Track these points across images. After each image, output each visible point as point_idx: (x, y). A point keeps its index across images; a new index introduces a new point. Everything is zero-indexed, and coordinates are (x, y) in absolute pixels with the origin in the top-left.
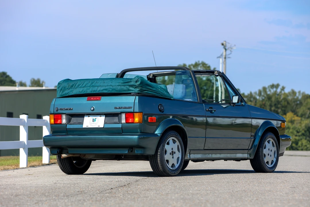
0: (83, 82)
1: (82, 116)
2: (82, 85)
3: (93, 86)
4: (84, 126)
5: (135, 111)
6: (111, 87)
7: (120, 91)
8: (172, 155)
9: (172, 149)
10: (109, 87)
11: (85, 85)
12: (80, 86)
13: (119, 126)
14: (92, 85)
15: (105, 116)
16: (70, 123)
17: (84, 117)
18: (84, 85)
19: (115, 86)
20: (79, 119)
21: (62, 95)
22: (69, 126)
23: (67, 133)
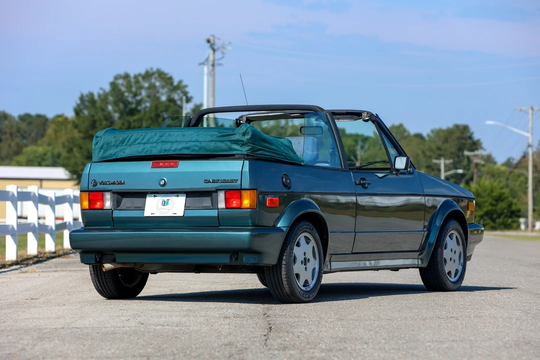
0: (143, 134)
1: (143, 194)
2: (143, 139)
3: (162, 142)
4: (147, 213)
5: (243, 187)
6: (198, 144)
7: (214, 151)
8: (305, 265)
9: (305, 254)
10: (193, 144)
11: (148, 140)
12: (137, 142)
13: (214, 213)
14: (160, 140)
15: (185, 195)
16: (118, 208)
17: (146, 198)
18: (145, 140)
19: (205, 141)
20: (136, 201)
21: (104, 158)
22: (117, 214)
23: (114, 226)
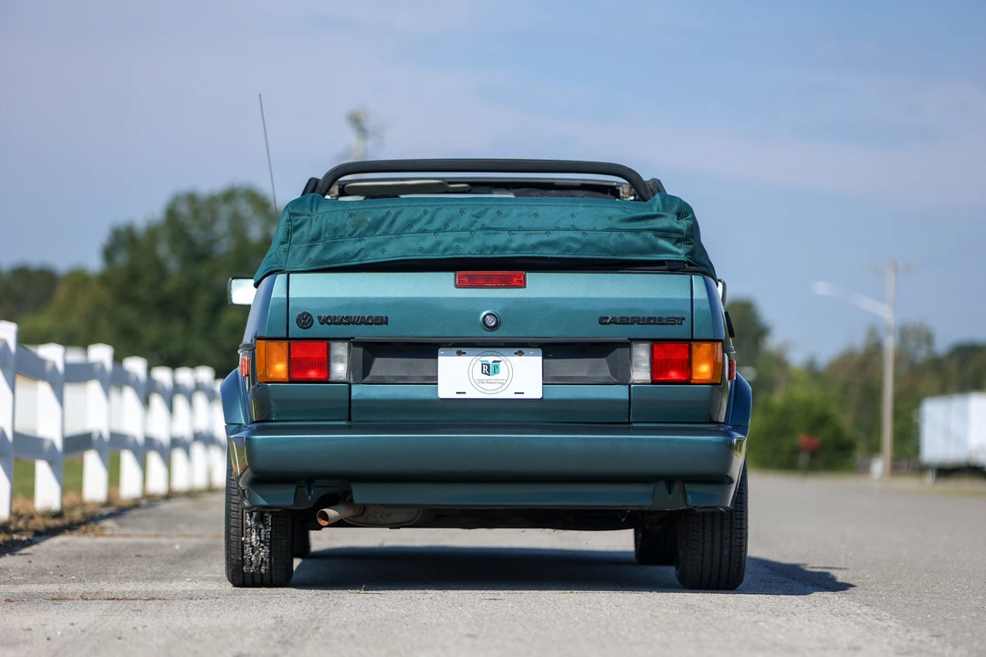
0: (429, 209)
1: (428, 350)
2: (430, 221)
3: (484, 228)
4: (446, 390)
5: (695, 336)
6: (578, 235)
7: (618, 253)
10: (567, 234)
11: (446, 225)
12: (416, 227)
13: (619, 393)
14: (478, 225)
15: (540, 351)
16: (367, 379)
17: (436, 357)
18: (437, 224)
19: (595, 230)
20: (419, 365)
21: (325, 262)
22: (359, 391)
23: (350, 420)
